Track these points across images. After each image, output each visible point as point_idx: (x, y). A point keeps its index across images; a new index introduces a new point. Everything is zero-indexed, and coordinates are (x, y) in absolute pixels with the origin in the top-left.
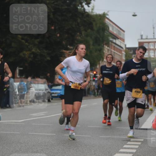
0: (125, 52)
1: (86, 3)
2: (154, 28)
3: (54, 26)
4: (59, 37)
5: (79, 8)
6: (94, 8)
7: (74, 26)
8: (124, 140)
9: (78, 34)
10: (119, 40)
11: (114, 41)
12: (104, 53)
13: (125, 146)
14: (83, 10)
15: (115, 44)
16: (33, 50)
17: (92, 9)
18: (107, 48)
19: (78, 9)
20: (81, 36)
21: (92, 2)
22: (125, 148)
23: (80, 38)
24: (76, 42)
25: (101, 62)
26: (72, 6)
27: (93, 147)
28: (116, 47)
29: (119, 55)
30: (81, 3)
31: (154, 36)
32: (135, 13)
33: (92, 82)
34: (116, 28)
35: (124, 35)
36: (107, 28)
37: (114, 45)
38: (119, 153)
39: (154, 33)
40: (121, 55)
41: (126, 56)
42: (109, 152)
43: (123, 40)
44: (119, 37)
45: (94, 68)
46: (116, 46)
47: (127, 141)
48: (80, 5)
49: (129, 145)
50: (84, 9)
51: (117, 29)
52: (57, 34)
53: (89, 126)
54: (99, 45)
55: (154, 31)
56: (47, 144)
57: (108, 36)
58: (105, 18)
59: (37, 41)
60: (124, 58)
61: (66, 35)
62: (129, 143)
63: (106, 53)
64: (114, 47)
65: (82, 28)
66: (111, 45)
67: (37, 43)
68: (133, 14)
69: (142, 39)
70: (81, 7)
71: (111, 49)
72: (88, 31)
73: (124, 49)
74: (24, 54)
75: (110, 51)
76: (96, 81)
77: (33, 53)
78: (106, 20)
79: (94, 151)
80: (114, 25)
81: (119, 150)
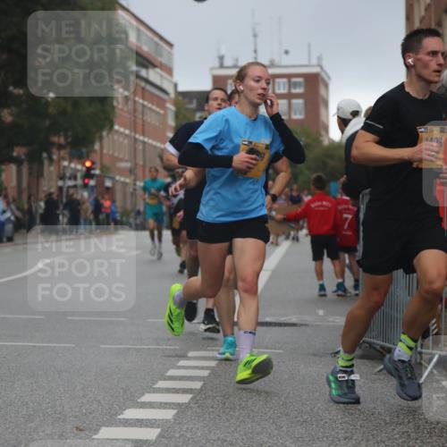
0: (176, 103)
2: (255, 36)
8: (170, 356)
10: (158, 70)
11: (143, 73)
12: (113, 107)
13: (171, 372)
15: (147, 81)
22: (172, 378)
25: (105, 133)
27: (82, 375)
28: (148, 91)
29: (158, 113)
31: (256, 58)
33: (80, 191)
34: (147, 35)
35: (171, 55)
37: (143, 84)
38: (154, 392)
39: (255, 51)
40: (162, 112)
41: (177, 116)
42: (125, 391)
43: (169, 71)
44: (158, 64)
45: (84, 150)
46: (149, 87)
47: (176, 358)
49: (184, 367)
51: (152, 39)
53: (69, 318)
55: (256, 44)
58: (117, 5)
60: (171, 122)
62: (182, 363)
63: (120, 106)
64: (143, 89)
69: (222, 66)
71: (135, 95)
73: (172, 95)
75: (130, 103)
76: (92, 187)
79: (82, 389)
80: (142, 28)
81: (154, 384)
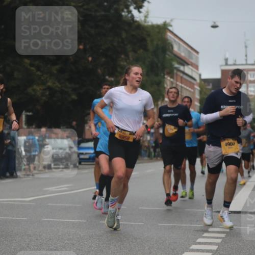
0: (200, 86)
1: (135, 6)
2: (246, 47)
3: (82, 44)
4: (91, 61)
5: (123, 14)
6: (148, 15)
7: (115, 44)
8: (198, 231)
9: (123, 56)
10: (190, 67)
11: (182, 68)
12: (165, 88)
13: (200, 240)
14: (130, 19)
15: (184, 73)
16: (50, 84)
17: (146, 17)
18: (169, 80)
19: (122, 16)
20: (128, 61)
21: (145, 4)
22: (200, 243)
23: (125, 63)
24: (119, 70)
25: (160, 103)
26: (112, 11)
27: (148, 241)
28: (185, 79)
29: (190, 91)
30: (127, 7)
31: (246, 60)
32: (215, 23)
33: (145, 135)
34: (184, 47)
35: (197, 58)
36: (171, 47)
37: (181, 75)
38: (190, 251)
39: (246, 56)
40: (192, 90)
41: (201, 92)
43: (197, 67)
44: (189, 63)
46: (185, 77)
47: (202, 232)
48: (125, 10)
49: (207, 237)
50: (133, 16)
51: (186, 49)
52: (89, 57)
53: (140, 208)
54: (157, 75)
55: (246, 52)
56: (71, 237)
57: (172, 60)
58: (167, 30)
59: (55, 69)
60: (197, 96)
61: (103, 59)
62: (206, 235)
64: (182, 77)
65: (129, 47)
66: (177, 75)
67: (55, 72)
68: (212, 24)
69: (226, 64)
70: (127, 14)
71: (177, 81)
72: (139, 52)
73: (198, 81)
74: (34, 90)
75: (174, 85)
76: (153, 133)
77: (49, 88)
78: (169, 34)
79: (149, 249)
80: (181, 43)
81: (190, 247)
